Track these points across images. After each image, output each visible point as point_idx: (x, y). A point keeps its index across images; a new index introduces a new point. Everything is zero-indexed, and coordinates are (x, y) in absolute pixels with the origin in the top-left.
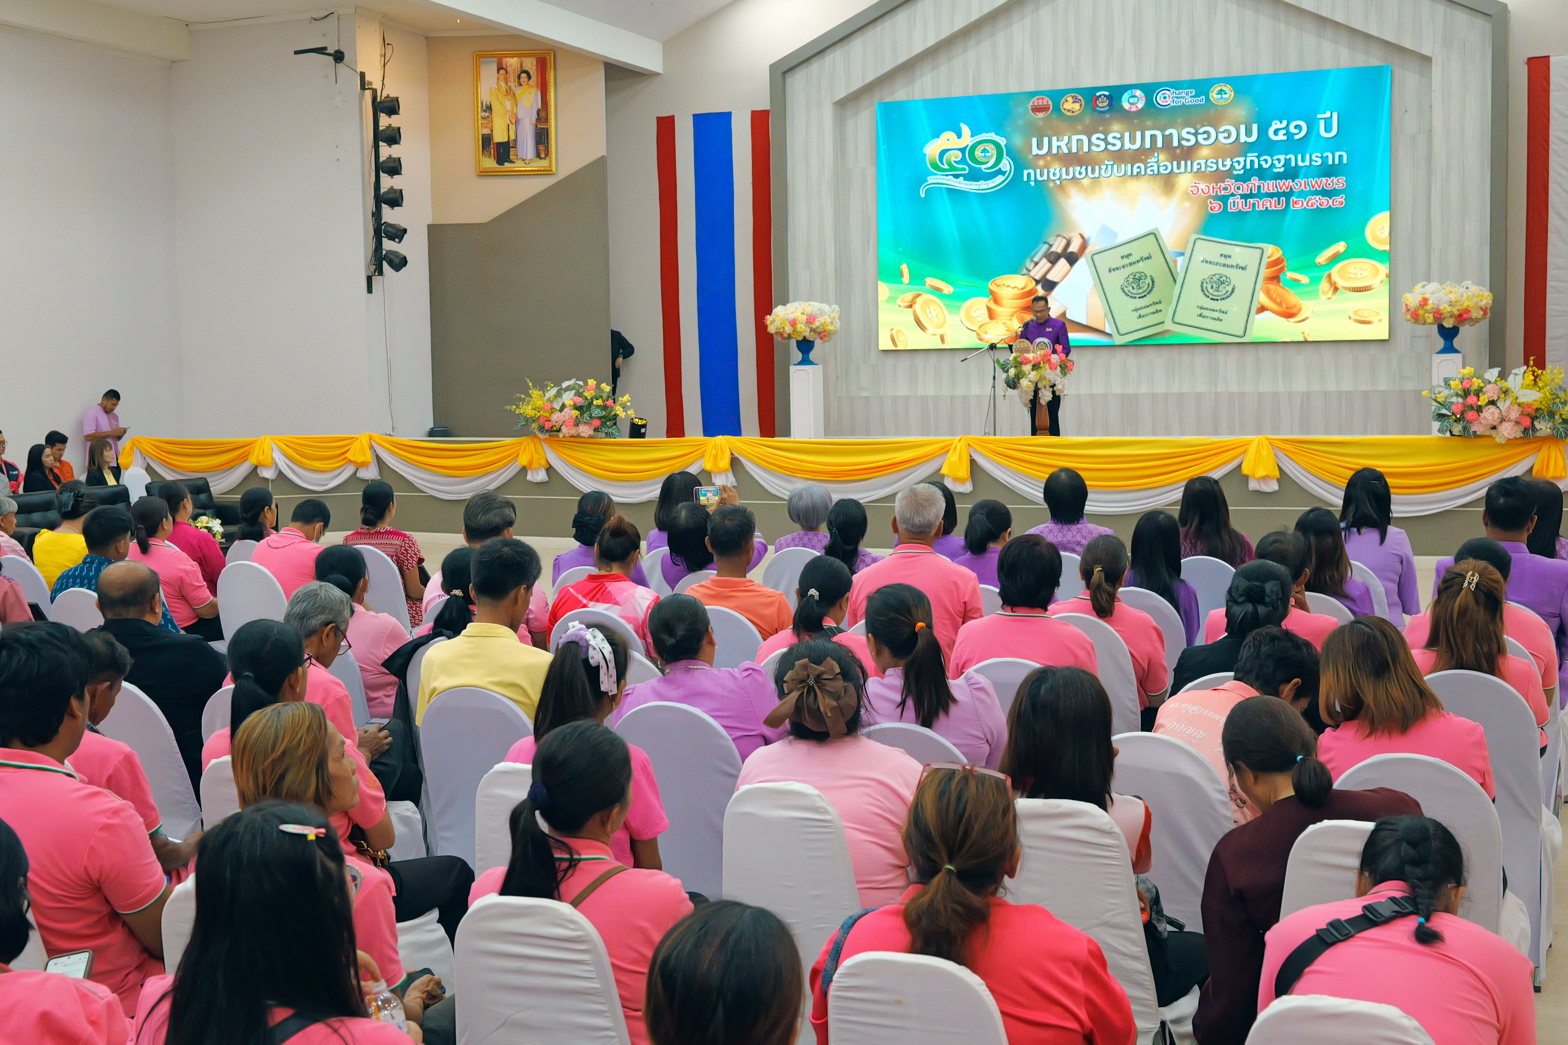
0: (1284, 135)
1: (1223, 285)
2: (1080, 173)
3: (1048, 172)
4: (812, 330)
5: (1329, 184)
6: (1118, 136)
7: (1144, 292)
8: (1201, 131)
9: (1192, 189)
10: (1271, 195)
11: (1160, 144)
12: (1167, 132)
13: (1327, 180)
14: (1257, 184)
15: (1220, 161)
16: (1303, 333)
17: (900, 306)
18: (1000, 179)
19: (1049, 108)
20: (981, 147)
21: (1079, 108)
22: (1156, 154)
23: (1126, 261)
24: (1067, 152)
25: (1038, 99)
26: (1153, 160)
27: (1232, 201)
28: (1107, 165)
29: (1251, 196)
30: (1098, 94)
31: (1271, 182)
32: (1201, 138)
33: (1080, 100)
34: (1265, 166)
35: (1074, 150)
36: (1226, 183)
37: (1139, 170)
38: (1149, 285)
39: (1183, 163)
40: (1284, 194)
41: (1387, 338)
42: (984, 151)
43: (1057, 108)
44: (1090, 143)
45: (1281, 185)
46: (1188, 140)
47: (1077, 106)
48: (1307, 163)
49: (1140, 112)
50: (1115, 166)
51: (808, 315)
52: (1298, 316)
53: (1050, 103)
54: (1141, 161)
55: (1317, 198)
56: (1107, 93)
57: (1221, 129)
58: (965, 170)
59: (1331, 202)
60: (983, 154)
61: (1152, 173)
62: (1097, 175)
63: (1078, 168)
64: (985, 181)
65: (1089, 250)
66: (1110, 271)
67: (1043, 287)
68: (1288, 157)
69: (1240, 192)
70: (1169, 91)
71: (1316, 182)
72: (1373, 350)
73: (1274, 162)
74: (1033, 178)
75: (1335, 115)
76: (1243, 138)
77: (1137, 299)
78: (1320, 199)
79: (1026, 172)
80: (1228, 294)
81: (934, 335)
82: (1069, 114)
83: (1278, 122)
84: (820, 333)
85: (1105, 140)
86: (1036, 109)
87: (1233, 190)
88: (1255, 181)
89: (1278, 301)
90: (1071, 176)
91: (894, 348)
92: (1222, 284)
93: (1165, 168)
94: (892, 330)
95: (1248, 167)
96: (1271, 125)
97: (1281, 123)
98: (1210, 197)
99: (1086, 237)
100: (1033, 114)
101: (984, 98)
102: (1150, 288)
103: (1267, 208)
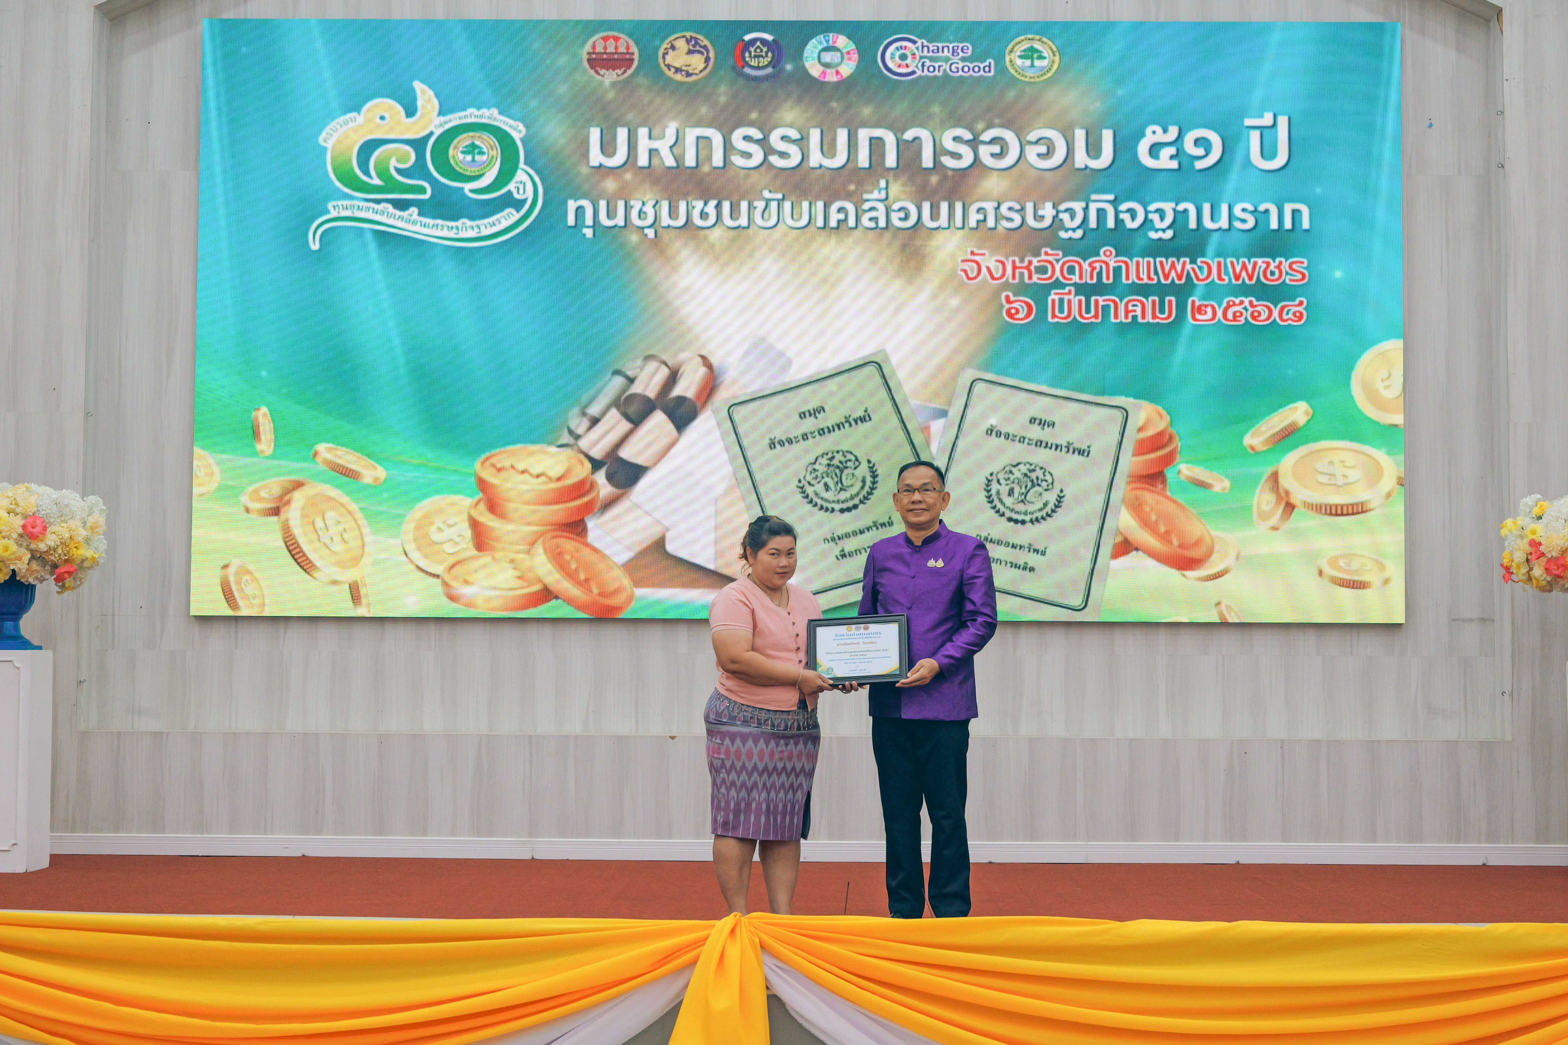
0: (1172, 157)
1: (1037, 488)
2: (704, 215)
3: (628, 208)
4: (37, 556)
5: (1272, 273)
6: (794, 134)
7: (852, 498)
8: (987, 136)
9: (966, 266)
10: (1143, 290)
11: (891, 160)
12: (908, 135)
13: (1268, 264)
14: (1112, 264)
15: (1029, 207)
16: (1218, 604)
17: (247, 510)
18: (508, 217)
19: (632, 60)
20: (464, 140)
21: (702, 66)
22: (883, 183)
23: (809, 424)
24: (674, 164)
25: (605, 39)
26: (875, 195)
27: (1056, 298)
28: (768, 201)
29: (1099, 288)
30: (747, 38)
31: (1143, 262)
32: (984, 151)
33: (705, 47)
34: (1130, 225)
35: (690, 160)
36: (1043, 257)
37: (842, 216)
38: (864, 481)
39: (944, 207)
40: (1173, 289)
41: (1400, 619)
42: (472, 149)
43: (650, 60)
44: (728, 147)
45: (1167, 269)
46: (957, 156)
47: (697, 62)
48: (1224, 223)
49: (845, 86)
50: (787, 205)
51: (25, 517)
52: (1207, 565)
53: (634, 49)
54: (848, 197)
55: (1246, 301)
56: (769, 37)
57: (1032, 136)
58: (423, 190)
59: (1276, 313)
60: (469, 158)
61: (872, 224)
62: (743, 221)
63: (699, 205)
64: (472, 218)
65: (722, 397)
66: (772, 445)
67: (610, 478)
68: (1181, 208)
69: (1076, 278)
70: (914, 42)
71: (1244, 267)
72: (1369, 645)
73: (1151, 216)
74: (589, 221)
75: (1283, 122)
76: (1081, 159)
77: (837, 513)
78: (1251, 303)
79: (572, 205)
80: (1048, 509)
81: (335, 583)
82: (679, 77)
83: (1159, 129)
84: (55, 566)
85: (764, 143)
86: (598, 62)
87: (1058, 273)
88: (1108, 257)
89: (1162, 529)
90: (681, 221)
91: (229, 612)
92: (1033, 486)
93: (902, 215)
94: (226, 567)
95: (1093, 224)
96: (1142, 135)
97: (1165, 131)
98: (1006, 286)
99: (716, 363)
100: (592, 72)
101: (472, 28)
102: (867, 488)
103: (1135, 318)
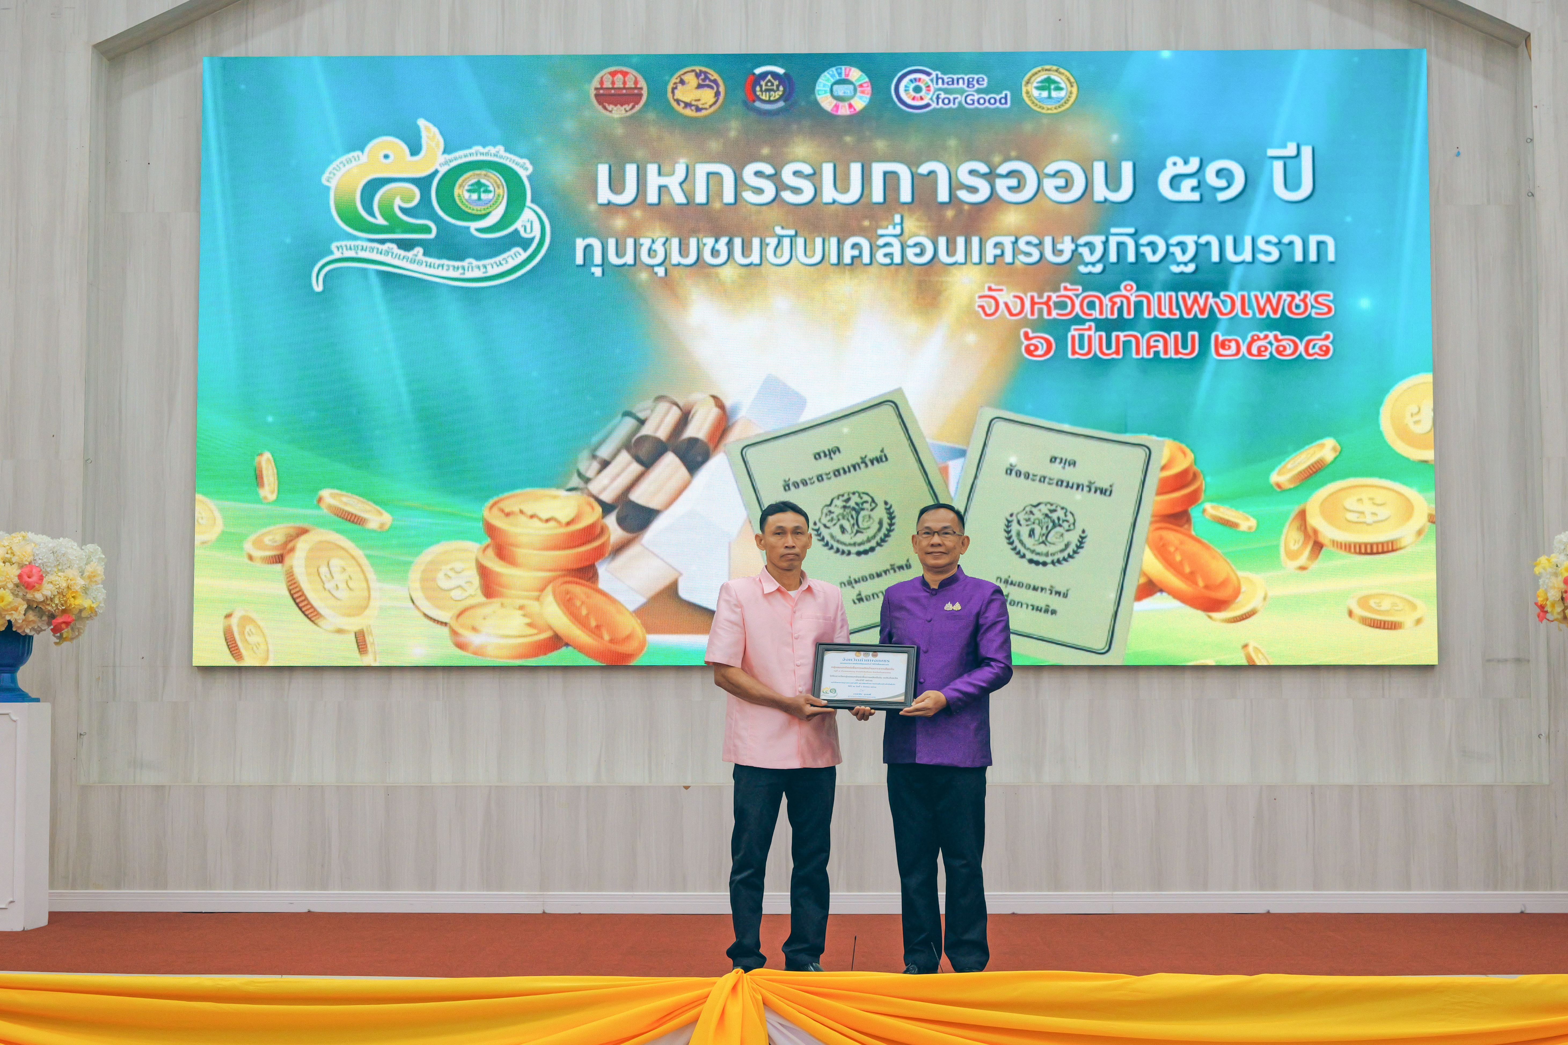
0: (1193, 189)
1: (1058, 529)
2: (715, 253)
3: (637, 247)
4: (32, 606)
5: (1298, 307)
6: (807, 170)
7: (869, 540)
8: (1003, 169)
9: (983, 302)
10: (1166, 325)
11: (905, 195)
12: (924, 169)
13: (1293, 297)
14: (1133, 299)
15: (1048, 241)
16: (1245, 646)
17: (251, 558)
18: (515, 257)
19: (641, 95)
20: (470, 178)
21: (713, 100)
22: (897, 218)
23: (826, 466)
24: (684, 201)
25: (613, 74)
26: (890, 230)
27: (1076, 333)
28: (780, 238)
29: (1120, 324)
30: (758, 71)
31: (1165, 296)
32: (1002, 185)
33: (715, 81)
34: (1151, 258)
35: (700, 197)
36: (1063, 292)
37: (856, 253)
38: (881, 523)
39: (961, 241)
40: (1195, 323)
41: (1434, 660)
42: (478, 187)
43: (659, 95)
44: (739, 182)
45: (1189, 303)
46: (973, 190)
47: (707, 96)
48: (1247, 256)
49: (858, 120)
50: (800, 241)
51: (21, 566)
52: (1233, 606)
53: (642, 84)
54: (861, 231)
55: (1271, 336)
56: (781, 71)
57: (1051, 169)
58: (428, 230)
59: (1301, 348)
60: (475, 196)
61: (887, 261)
62: (755, 258)
63: (710, 241)
64: (478, 258)
65: (736, 437)
66: (787, 487)
67: (621, 522)
68: (1203, 240)
69: (1096, 314)
70: (928, 74)
71: (1269, 300)
72: (1401, 687)
73: (1172, 249)
74: (598, 259)
75: (1306, 152)
76: (1100, 192)
77: (853, 557)
78: (1276, 337)
79: (580, 244)
80: (1070, 550)
81: (340, 631)
82: (688, 112)
83: (1180, 161)
84: (52, 616)
85: (775, 178)
86: (606, 97)
87: (1077, 308)
88: (1129, 291)
89: (1187, 570)
90: (692, 258)
91: (232, 662)
92: (1054, 526)
93: (917, 250)
94: (228, 616)
95: (1113, 257)
96: (1163, 167)
97: (1186, 162)
98: (1026, 322)
99: (728, 403)
100: (600, 108)
101: (478, 63)
102: (884, 531)
103: (1157, 353)
